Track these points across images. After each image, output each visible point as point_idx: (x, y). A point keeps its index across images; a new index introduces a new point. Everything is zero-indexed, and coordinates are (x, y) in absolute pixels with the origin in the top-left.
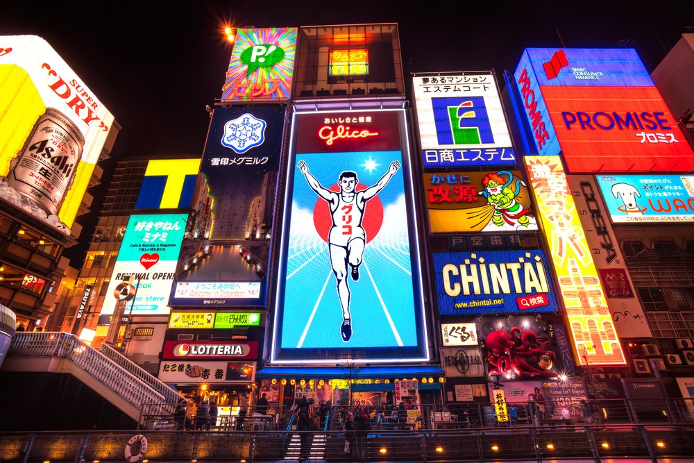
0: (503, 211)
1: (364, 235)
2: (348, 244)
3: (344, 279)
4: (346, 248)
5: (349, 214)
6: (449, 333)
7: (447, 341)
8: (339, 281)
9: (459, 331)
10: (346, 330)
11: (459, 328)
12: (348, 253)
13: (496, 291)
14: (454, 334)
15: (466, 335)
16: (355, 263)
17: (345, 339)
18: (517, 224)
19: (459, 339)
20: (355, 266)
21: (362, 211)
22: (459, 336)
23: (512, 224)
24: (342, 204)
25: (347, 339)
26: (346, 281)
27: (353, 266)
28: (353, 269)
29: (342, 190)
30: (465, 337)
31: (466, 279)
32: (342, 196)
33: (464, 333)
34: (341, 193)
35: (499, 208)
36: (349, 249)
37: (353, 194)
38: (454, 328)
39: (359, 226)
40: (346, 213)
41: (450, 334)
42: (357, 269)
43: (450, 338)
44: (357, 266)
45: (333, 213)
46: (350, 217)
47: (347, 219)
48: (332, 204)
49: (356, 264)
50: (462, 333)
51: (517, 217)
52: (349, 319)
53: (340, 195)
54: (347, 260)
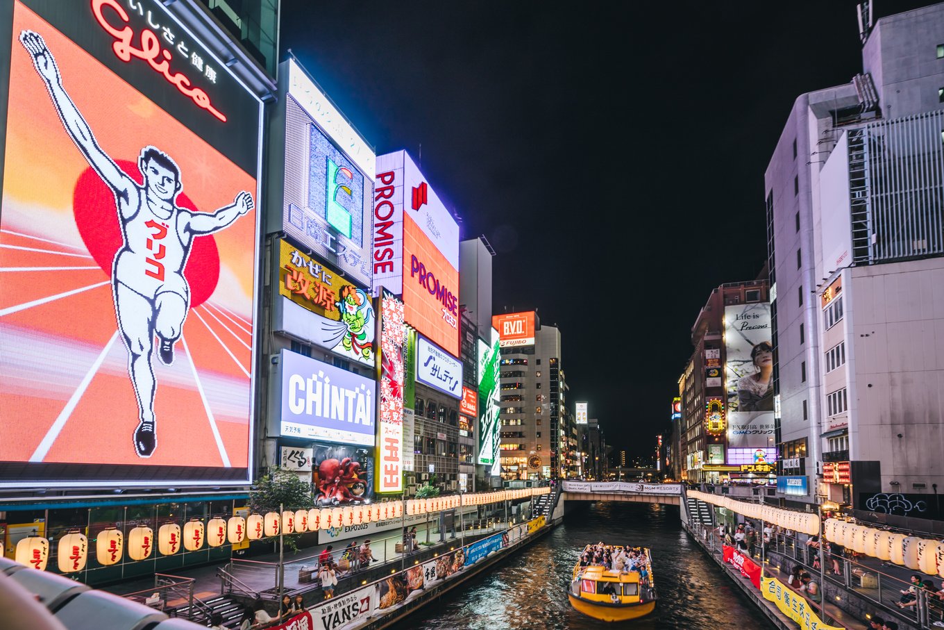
0: (353, 335)
1: (187, 292)
2: (156, 296)
3: (144, 354)
4: (152, 302)
5: (162, 242)
6: (288, 456)
7: (285, 465)
8: (135, 356)
9: (298, 456)
10: (146, 439)
11: (298, 452)
12: (156, 312)
13: (334, 417)
14: (292, 458)
15: (303, 461)
16: (168, 335)
17: (142, 453)
18: (361, 355)
19: (297, 463)
20: (167, 340)
21: (186, 249)
22: (297, 460)
23: (357, 353)
24: (145, 215)
25: (147, 452)
26: (149, 359)
27: (164, 339)
28: (163, 344)
29: (148, 185)
30: (302, 462)
31: (310, 397)
32: (148, 199)
33: (302, 458)
34: (146, 189)
35: (350, 331)
36: (157, 306)
37: (170, 207)
38: (293, 452)
39: (179, 272)
40: (155, 236)
41: (288, 458)
42: (170, 346)
43: (289, 463)
44: (172, 341)
45: (125, 222)
46: (162, 248)
47: (156, 250)
48: (122, 199)
49: (170, 337)
50: (300, 458)
51: (362, 347)
52: (153, 423)
53: (143, 192)
54: (152, 325)
